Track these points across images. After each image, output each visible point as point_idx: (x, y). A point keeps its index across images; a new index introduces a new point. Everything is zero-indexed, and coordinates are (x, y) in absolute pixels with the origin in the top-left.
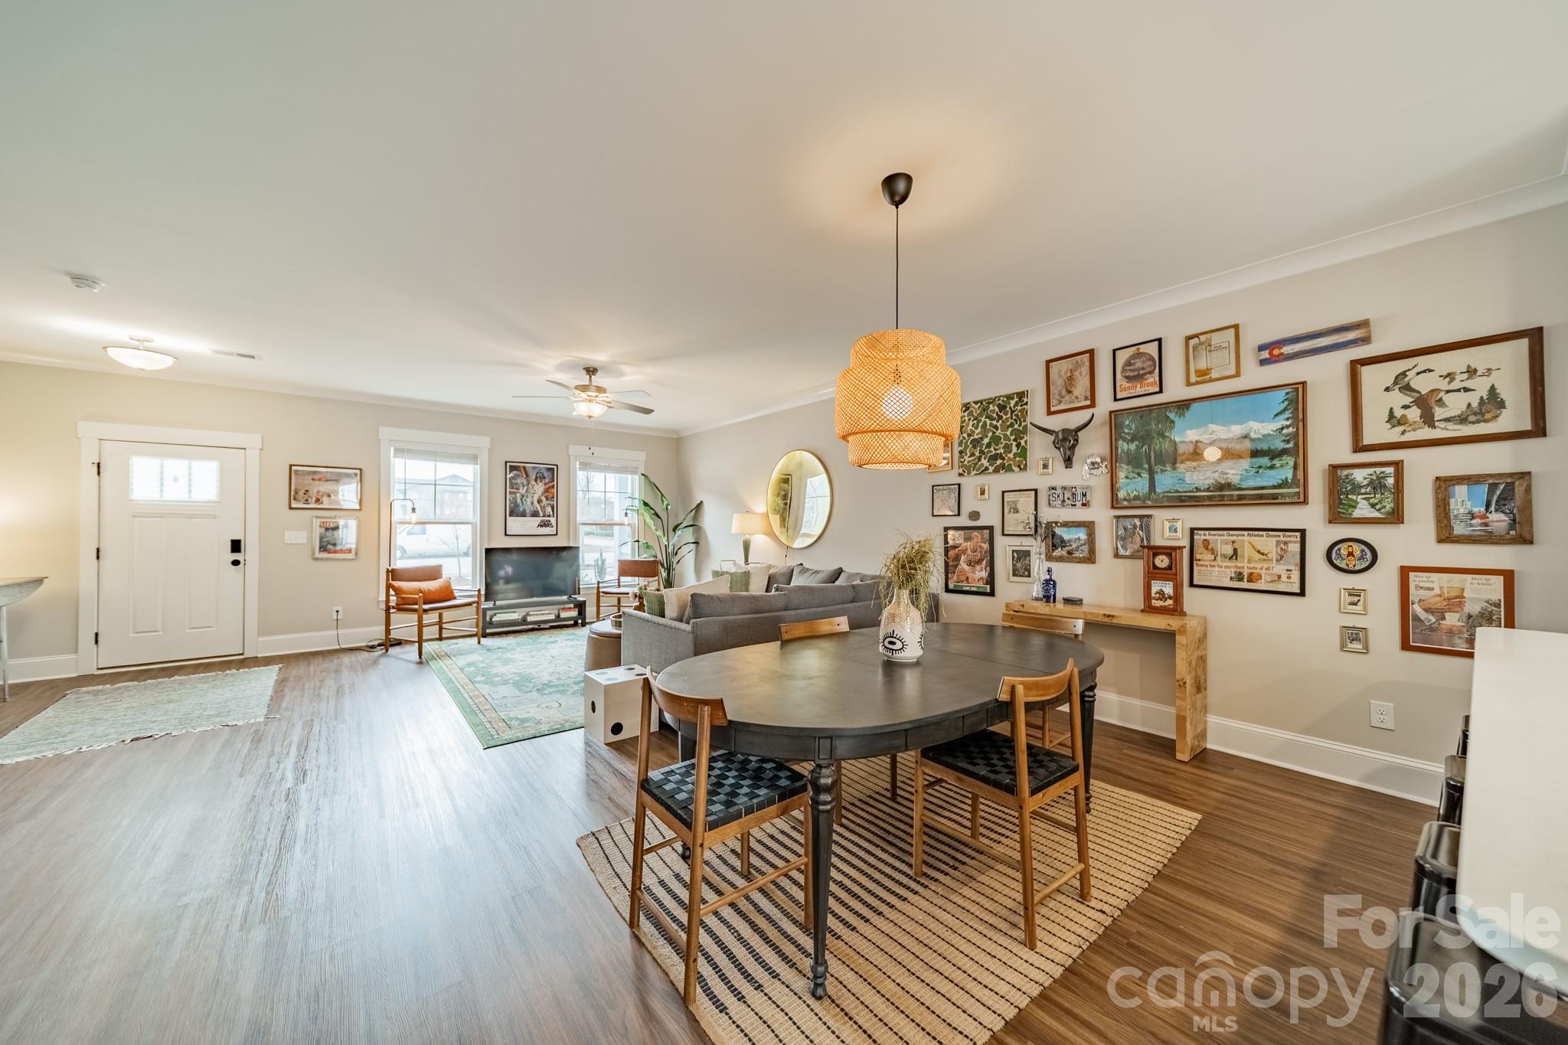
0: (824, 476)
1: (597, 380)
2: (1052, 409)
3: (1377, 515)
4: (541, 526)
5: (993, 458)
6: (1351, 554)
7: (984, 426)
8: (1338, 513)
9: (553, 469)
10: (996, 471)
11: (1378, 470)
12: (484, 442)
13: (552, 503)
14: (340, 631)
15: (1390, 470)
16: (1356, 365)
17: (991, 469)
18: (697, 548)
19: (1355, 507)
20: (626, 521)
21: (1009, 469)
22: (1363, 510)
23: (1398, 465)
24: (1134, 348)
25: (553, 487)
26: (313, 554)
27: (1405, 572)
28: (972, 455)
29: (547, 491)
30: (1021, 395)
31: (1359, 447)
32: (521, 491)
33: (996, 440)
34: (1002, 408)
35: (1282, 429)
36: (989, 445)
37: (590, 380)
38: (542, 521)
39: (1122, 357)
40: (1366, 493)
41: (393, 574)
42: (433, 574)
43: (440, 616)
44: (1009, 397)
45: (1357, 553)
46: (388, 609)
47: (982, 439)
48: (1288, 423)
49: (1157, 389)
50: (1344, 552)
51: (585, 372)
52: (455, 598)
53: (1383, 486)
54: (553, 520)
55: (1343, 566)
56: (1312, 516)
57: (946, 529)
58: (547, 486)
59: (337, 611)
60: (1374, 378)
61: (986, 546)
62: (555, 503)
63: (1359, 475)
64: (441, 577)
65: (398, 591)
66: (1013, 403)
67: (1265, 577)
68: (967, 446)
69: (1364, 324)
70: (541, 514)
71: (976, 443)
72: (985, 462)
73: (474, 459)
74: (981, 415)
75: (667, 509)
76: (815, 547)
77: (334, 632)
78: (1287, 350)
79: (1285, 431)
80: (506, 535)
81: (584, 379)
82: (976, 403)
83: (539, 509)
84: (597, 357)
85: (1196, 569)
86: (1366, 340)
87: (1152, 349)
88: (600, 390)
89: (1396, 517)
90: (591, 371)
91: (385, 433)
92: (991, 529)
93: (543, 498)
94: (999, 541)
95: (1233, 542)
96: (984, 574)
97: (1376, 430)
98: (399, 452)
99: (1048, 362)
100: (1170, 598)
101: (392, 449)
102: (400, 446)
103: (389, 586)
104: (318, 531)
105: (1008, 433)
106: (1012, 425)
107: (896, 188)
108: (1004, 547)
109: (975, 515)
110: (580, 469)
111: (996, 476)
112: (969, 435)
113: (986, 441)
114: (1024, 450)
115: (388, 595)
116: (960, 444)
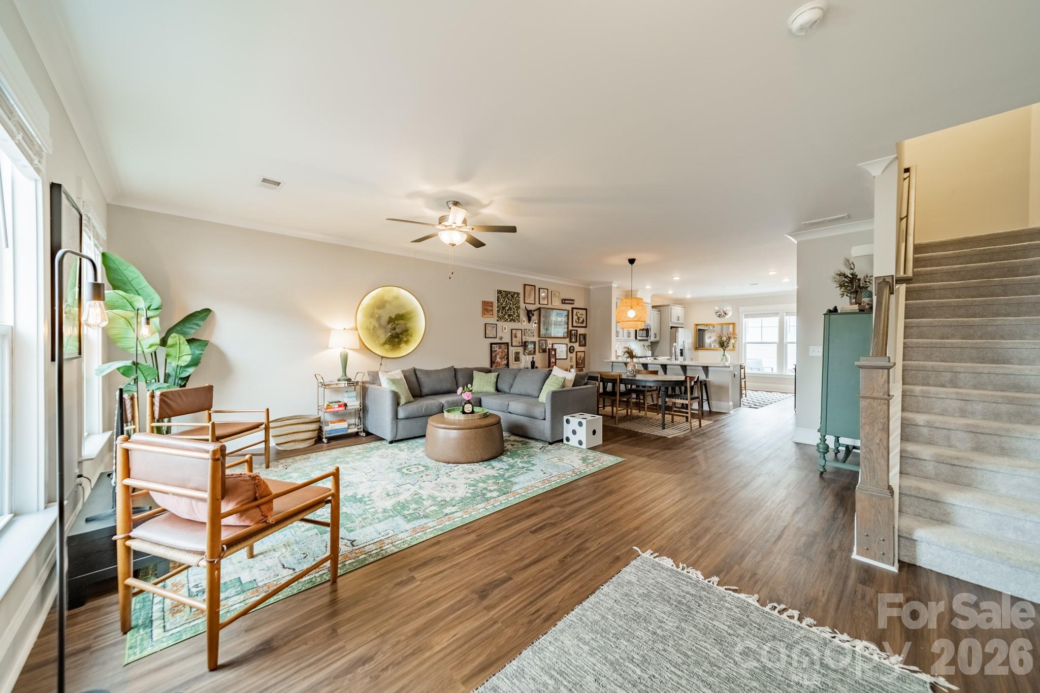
2: (525, 302)
5: (509, 316)
7: (506, 302)
8: (571, 341)
10: (510, 321)
16: (573, 309)
17: (509, 320)
21: (514, 321)
22: (573, 340)
23: (577, 331)
27: (577, 352)
28: (502, 313)
30: (518, 294)
31: (573, 326)
33: (510, 308)
34: (512, 297)
36: (508, 310)
39: (541, 291)
40: (573, 336)
44: (515, 293)
45: (572, 349)
47: (506, 307)
49: (546, 304)
55: (571, 352)
56: (567, 340)
57: (491, 344)
60: (575, 311)
61: (506, 351)
63: (573, 332)
66: (516, 296)
68: (500, 309)
69: (574, 300)
71: (504, 308)
72: (506, 316)
74: (505, 297)
78: (567, 302)
82: (504, 291)
86: (573, 304)
87: (545, 291)
89: (576, 341)
92: (507, 344)
94: (511, 348)
96: (505, 362)
97: (575, 324)
99: (525, 285)
100: (554, 363)
105: (515, 307)
106: (515, 304)
108: (512, 350)
109: (501, 338)
111: (510, 323)
112: (501, 304)
114: (519, 314)
116: (498, 307)
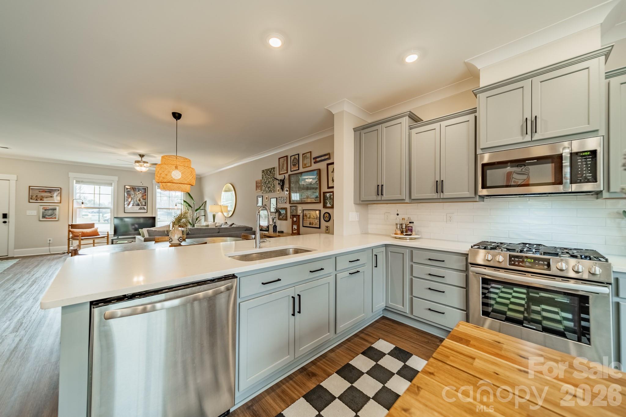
0: (234, 192)
1: (144, 159)
2: (280, 173)
3: (330, 206)
4: (140, 209)
5: (269, 188)
6: (327, 217)
7: (267, 177)
8: (325, 206)
9: (146, 188)
11: (331, 194)
12: (116, 178)
13: (145, 201)
14: (51, 248)
15: (332, 194)
16: (328, 165)
17: (268, 191)
18: (205, 217)
19: (327, 204)
20: (176, 207)
21: (272, 191)
22: (328, 205)
23: (333, 192)
24: (294, 156)
25: (146, 195)
26: (39, 219)
28: (265, 187)
29: (142, 196)
30: (274, 168)
31: (328, 187)
32: (131, 196)
33: (269, 182)
34: (270, 172)
35: (316, 182)
36: (268, 184)
37: (142, 159)
38: (141, 207)
39: (293, 158)
40: (329, 200)
41: (73, 226)
42: (91, 226)
43: (94, 241)
44: (272, 169)
45: (327, 216)
46: (69, 239)
48: (317, 180)
49: (298, 169)
50: (326, 216)
51: (139, 156)
52: (99, 235)
53: (331, 198)
54: (145, 207)
55: (325, 220)
56: (321, 206)
58: (143, 195)
59: (50, 240)
60: (331, 168)
62: (146, 201)
63: (328, 195)
64: (94, 227)
65: (72, 232)
66: (272, 171)
67: (314, 224)
68: (264, 184)
69: (329, 154)
70: (140, 205)
72: (267, 189)
73: (111, 184)
74: (266, 174)
75: (194, 203)
76: (232, 216)
77: (48, 248)
78: (318, 159)
79: (317, 182)
80: (125, 212)
81: (139, 159)
82: (265, 170)
83: (139, 203)
84: (142, 152)
85: (304, 221)
86: (329, 158)
87: (297, 157)
88: (145, 162)
89: (333, 206)
90: (142, 156)
91: (71, 175)
92: (268, 210)
93: (141, 199)
95: (310, 213)
96: (267, 224)
97: (330, 183)
98: (78, 182)
99: (279, 158)
100: (296, 230)
101: (75, 181)
102: (78, 180)
103: (69, 231)
104: (41, 211)
105: (271, 180)
106: (272, 178)
107: (177, 116)
110: (158, 189)
111: (269, 193)
112: (264, 180)
113: (267, 182)
114: (274, 186)
115: (69, 234)
116: (262, 183)
